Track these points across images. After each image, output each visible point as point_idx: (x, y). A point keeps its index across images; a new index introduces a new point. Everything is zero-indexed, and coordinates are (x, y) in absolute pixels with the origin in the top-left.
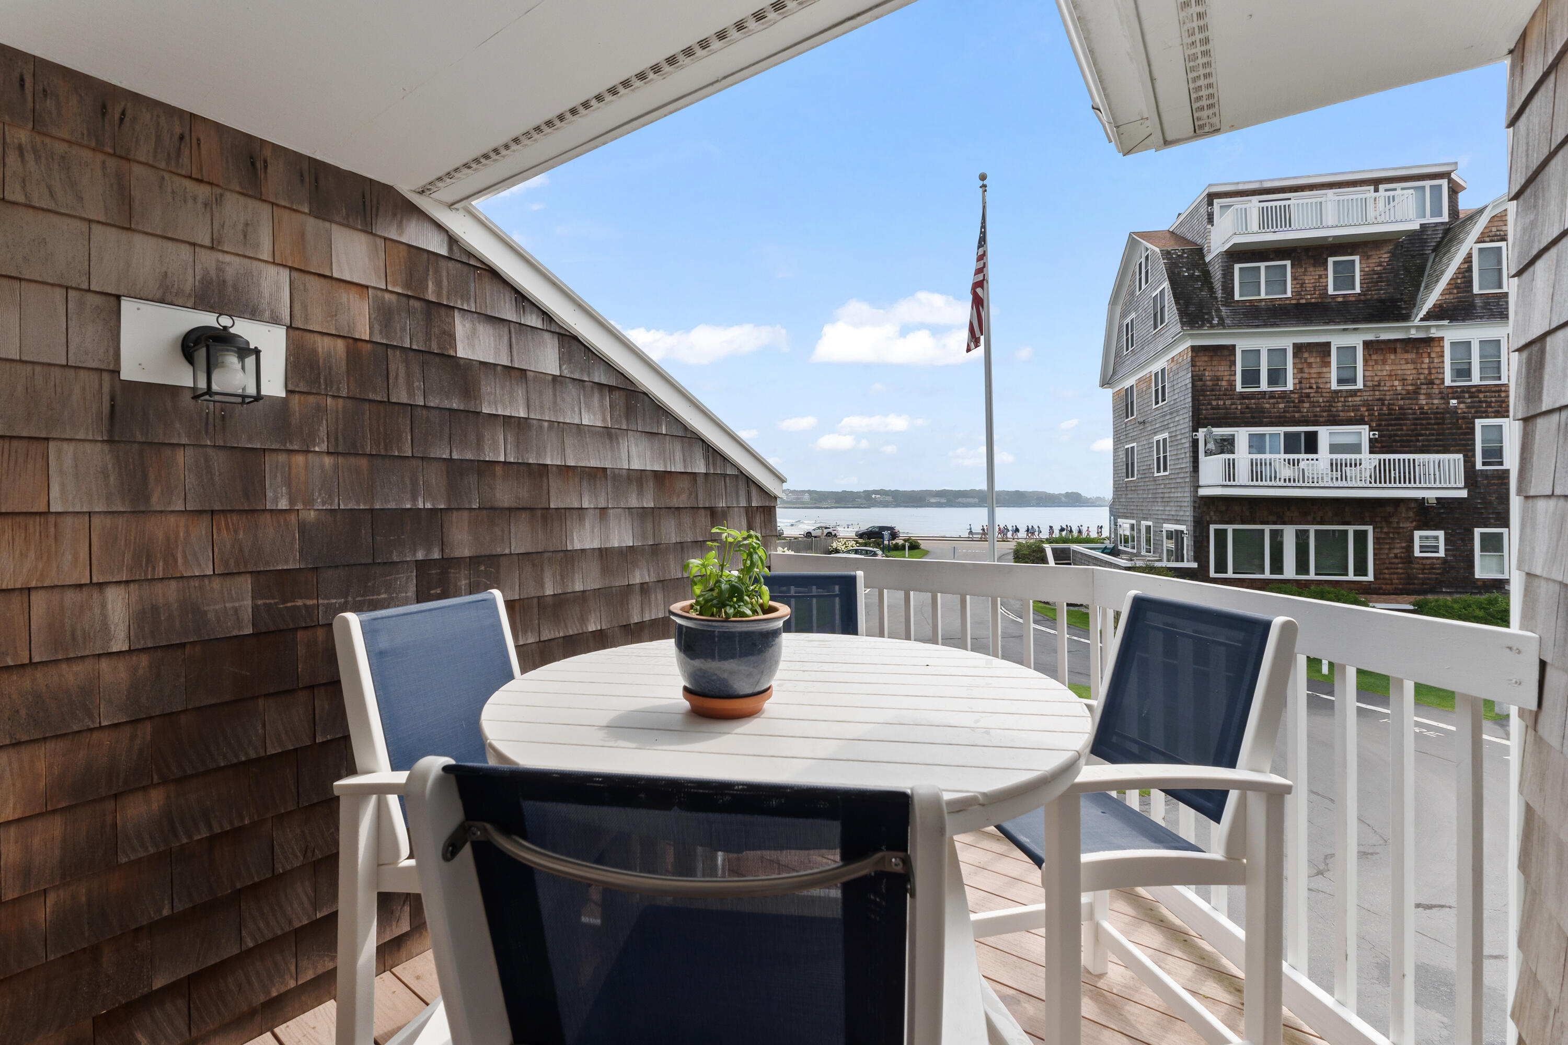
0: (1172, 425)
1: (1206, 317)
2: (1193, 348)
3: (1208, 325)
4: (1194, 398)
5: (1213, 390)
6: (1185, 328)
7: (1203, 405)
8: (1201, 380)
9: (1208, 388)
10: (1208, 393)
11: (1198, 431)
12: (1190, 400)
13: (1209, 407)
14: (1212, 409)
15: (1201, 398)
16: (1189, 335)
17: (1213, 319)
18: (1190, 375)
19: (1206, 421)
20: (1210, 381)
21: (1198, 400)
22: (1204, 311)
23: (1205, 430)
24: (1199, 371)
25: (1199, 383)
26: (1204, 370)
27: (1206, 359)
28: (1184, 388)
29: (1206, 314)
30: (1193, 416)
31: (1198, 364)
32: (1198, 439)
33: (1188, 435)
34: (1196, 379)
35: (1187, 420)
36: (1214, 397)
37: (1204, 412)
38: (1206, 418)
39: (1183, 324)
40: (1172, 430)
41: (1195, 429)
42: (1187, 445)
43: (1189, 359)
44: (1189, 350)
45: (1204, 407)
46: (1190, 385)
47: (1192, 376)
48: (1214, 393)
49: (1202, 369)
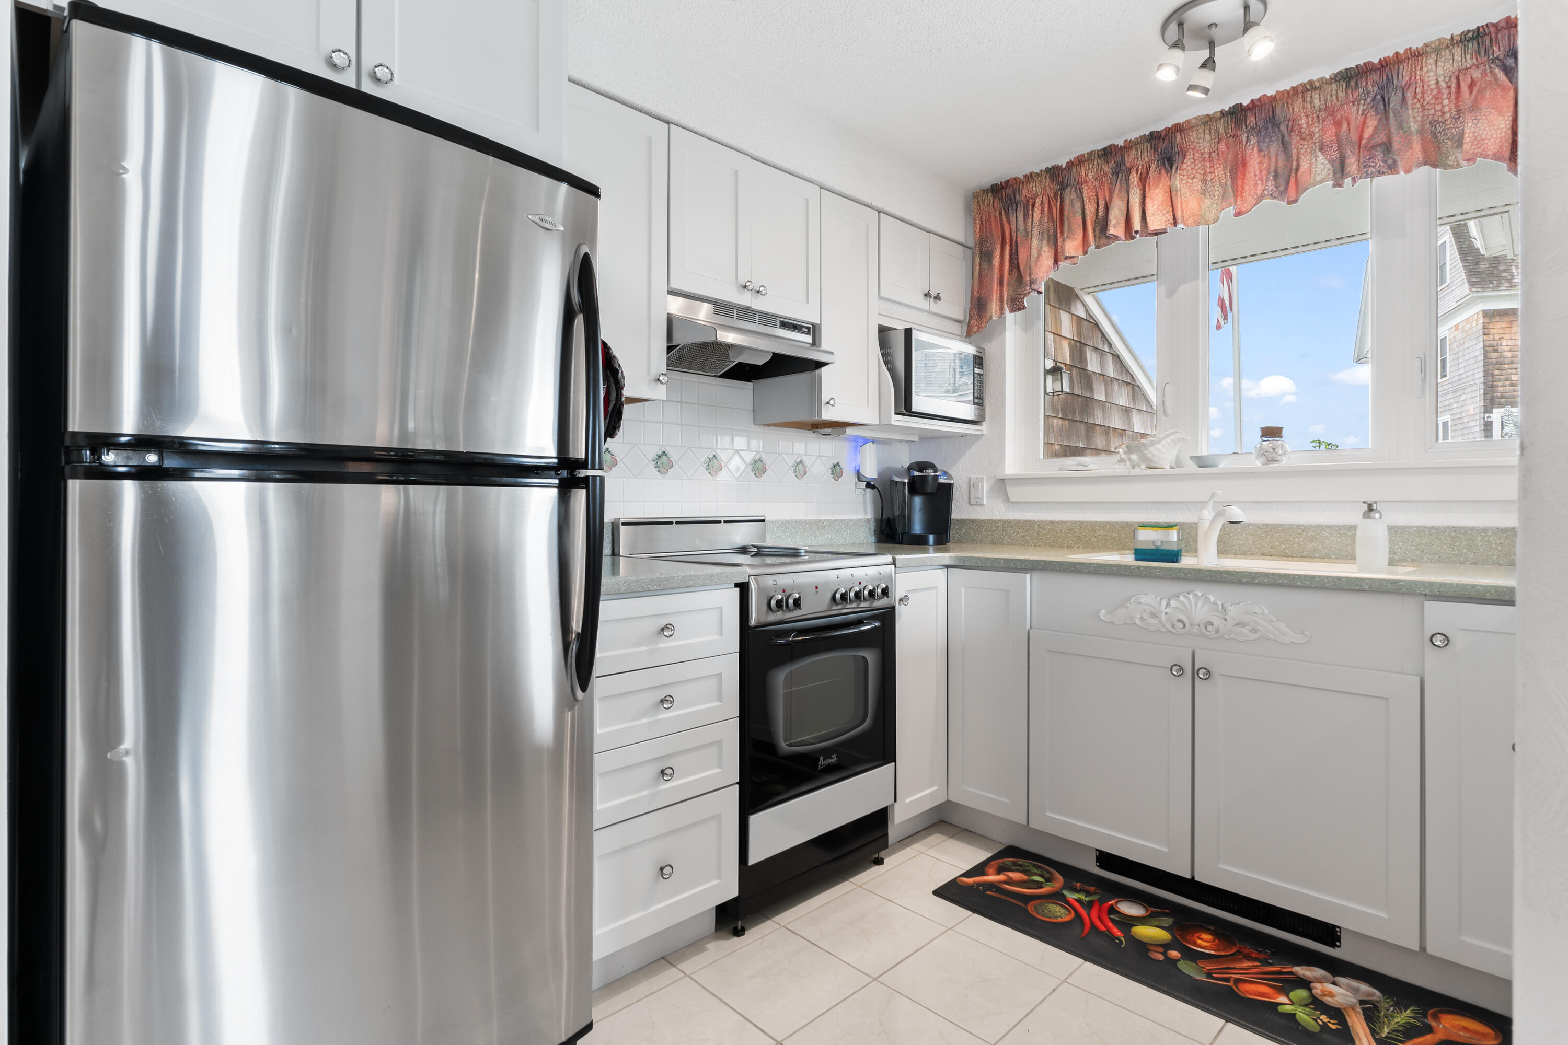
0: (1455, 406)
1: (1504, 275)
2: (1486, 313)
3: (1507, 285)
4: (1487, 373)
5: (1512, 363)
6: (1474, 290)
7: (1499, 381)
8: (1496, 351)
9: (1506, 360)
10: (1506, 366)
11: (1491, 412)
12: (1481, 374)
13: (1508, 383)
14: (1512, 385)
15: (1496, 372)
16: (1480, 297)
17: (1513, 277)
18: (1481, 345)
19: (1503, 400)
20: (1510, 351)
21: (1493, 375)
22: (1501, 268)
23: (1502, 410)
24: (1494, 340)
25: (1494, 355)
26: (1500, 338)
27: (1504, 325)
28: (1473, 361)
29: (1504, 271)
30: (1484, 394)
31: (1492, 331)
32: (1491, 423)
33: (1478, 417)
34: (1490, 349)
35: (1477, 399)
36: (1514, 371)
37: (1500, 389)
38: (1502, 397)
39: (1472, 284)
40: (1455, 411)
41: (1487, 409)
42: (1478, 429)
43: (1480, 326)
44: (1481, 315)
45: (1500, 384)
46: (1482, 358)
47: (1484, 347)
48: (1514, 366)
49: (1497, 337)
